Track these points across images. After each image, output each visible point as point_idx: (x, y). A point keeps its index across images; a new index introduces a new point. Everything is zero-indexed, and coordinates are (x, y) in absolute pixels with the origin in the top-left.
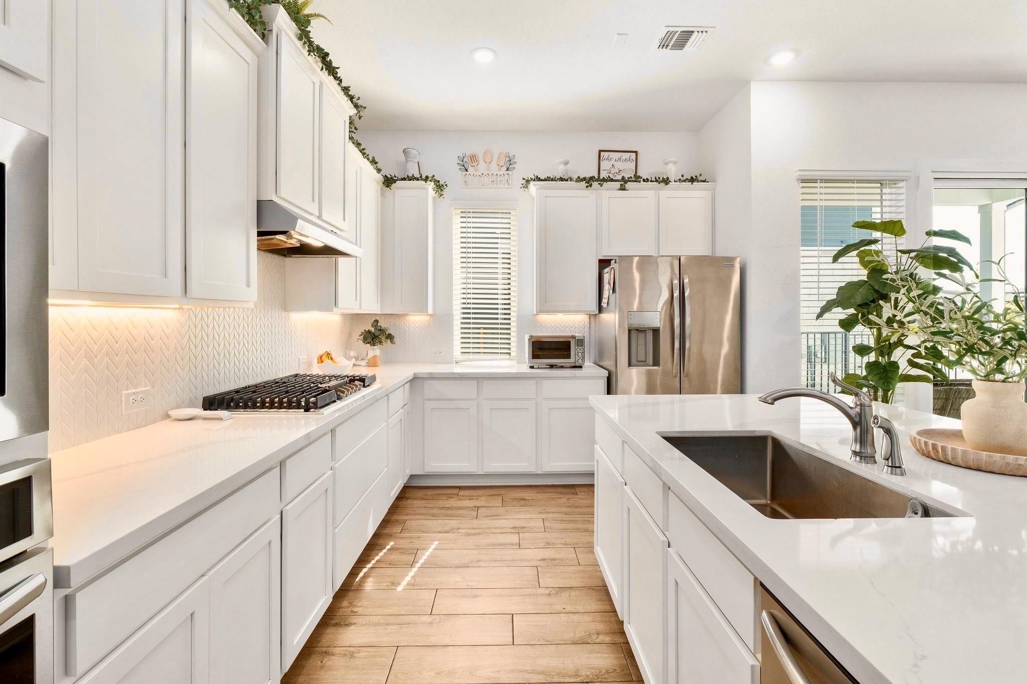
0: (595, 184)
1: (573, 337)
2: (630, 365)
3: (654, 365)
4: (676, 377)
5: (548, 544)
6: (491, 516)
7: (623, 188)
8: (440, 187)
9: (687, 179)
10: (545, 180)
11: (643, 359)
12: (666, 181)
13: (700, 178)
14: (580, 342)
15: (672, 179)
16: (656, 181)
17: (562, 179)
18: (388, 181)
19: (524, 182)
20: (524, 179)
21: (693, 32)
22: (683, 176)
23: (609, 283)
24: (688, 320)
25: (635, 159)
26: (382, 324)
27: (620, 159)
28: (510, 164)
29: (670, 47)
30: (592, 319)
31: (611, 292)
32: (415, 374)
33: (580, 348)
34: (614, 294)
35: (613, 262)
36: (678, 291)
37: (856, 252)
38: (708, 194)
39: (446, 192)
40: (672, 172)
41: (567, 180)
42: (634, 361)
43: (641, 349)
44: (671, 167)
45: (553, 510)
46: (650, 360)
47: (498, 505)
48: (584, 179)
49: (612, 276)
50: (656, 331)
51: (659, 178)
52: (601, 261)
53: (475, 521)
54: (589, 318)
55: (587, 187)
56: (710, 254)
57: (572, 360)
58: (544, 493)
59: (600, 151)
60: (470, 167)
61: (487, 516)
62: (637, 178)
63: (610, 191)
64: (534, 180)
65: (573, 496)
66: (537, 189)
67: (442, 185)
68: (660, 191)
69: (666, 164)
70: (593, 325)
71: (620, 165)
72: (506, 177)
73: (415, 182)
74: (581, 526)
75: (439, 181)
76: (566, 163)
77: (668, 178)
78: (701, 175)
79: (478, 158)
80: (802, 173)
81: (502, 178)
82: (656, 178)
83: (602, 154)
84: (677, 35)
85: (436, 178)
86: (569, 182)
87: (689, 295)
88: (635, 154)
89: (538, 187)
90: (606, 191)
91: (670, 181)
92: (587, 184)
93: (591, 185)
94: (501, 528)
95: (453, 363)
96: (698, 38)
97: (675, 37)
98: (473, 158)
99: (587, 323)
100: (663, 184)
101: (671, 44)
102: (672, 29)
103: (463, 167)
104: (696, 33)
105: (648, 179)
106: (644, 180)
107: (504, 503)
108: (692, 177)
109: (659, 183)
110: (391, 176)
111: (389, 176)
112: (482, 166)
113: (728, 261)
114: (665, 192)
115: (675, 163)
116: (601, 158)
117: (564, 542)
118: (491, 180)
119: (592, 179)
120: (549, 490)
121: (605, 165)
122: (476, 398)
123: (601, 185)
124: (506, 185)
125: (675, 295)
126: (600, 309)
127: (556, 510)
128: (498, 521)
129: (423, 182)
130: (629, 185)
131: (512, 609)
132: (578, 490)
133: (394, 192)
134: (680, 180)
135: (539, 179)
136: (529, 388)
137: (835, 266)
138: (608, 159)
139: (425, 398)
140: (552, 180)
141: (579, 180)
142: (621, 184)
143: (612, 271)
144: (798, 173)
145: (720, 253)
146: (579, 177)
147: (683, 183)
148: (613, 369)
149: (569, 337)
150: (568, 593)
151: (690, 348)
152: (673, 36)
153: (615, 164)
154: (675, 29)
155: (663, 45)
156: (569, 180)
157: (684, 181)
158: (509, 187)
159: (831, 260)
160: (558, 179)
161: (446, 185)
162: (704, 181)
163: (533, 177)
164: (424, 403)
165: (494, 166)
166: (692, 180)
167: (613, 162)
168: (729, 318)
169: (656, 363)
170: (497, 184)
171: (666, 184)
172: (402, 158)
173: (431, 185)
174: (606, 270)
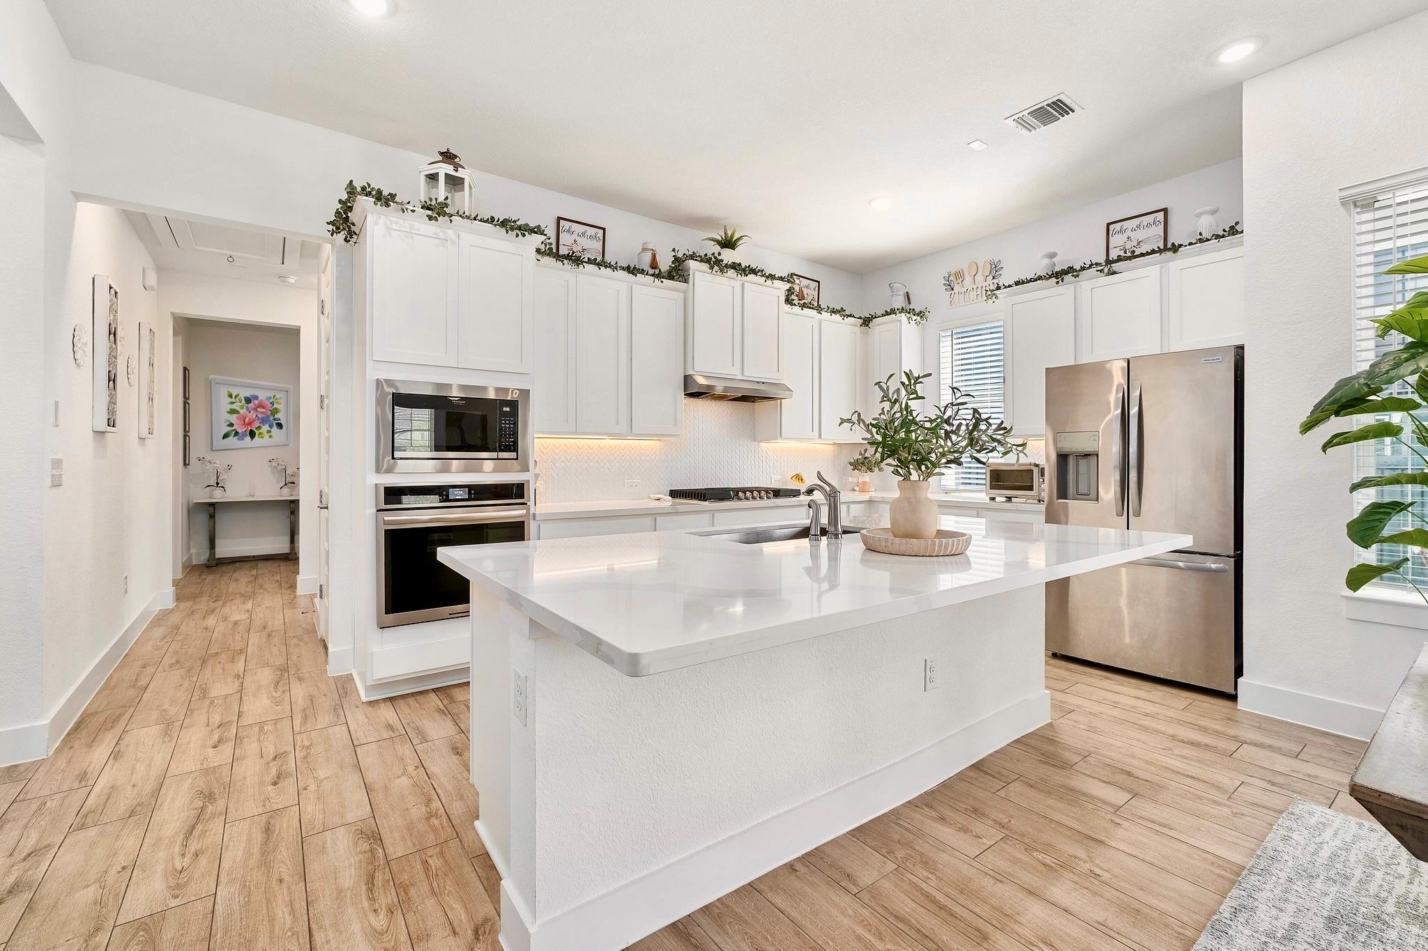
1: (1036, 465)
11: (1087, 491)
13: (1237, 229)
18: (868, 321)
19: (990, 293)
25: (1164, 217)
27: (1139, 226)
28: (995, 272)
36: (1121, 406)
40: (1206, 225)
43: (1083, 479)
57: (1035, 492)
59: (1109, 224)
60: (955, 284)
67: (922, 311)
68: (1169, 264)
71: (1139, 236)
73: (888, 316)
76: (1052, 256)
79: (964, 273)
80: (1344, 193)
83: (1112, 227)
88: (1163, 212)
89: (1004, 296)
97: (1032, 119)
98: (960, 275)
100: (1169, 253)
101: (1038, 123)
103: (949, 287)
109: (1163, 253)
110: (868, 315)
112: (968, 280)
113: (1210, 356)
116: (1111, 233)
118: (976, 294)
121: (1117, 240)
133: (874, 332)
138: (1121, 231)
144: (1340, 195)
149: (1031, 465)
153: (1132, 234)
155: (1032, 127)
165: (979, 279)
167: (1129, 233)
170: (982, 297)
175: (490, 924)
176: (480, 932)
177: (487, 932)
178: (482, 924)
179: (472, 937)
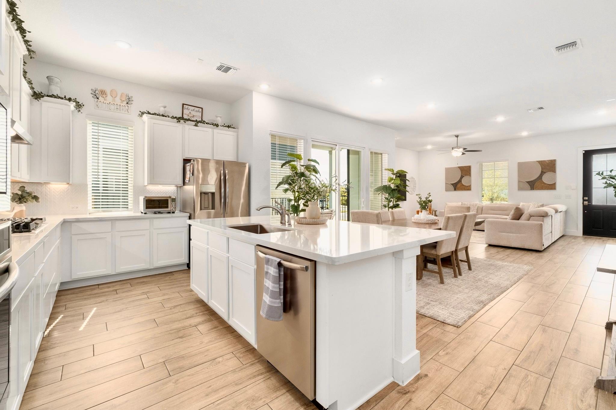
0: (182, 121)
1: (170, 197)
2: (201, 209)
3: (212, 209)
4: (222, 214)
5: (164, 294)
6: (127, 291)
7: (196, 125)
8: (79, 106)
9: (226, 126)
10: (153, 114)
11: (207, 207)
12: (217, 125)
13: (232, 127)
14: (174, 200)
15: (219, 125)
16: (212, 124)
17: (163, 116)
18: (37, 96)
19: (140, 113)
20: (140, 112)
21: (231, 68)
22: (224, 124)
23: (190, 171)
24: (227, 190)
25: (201, 111)
26: (28, 189)
27: (194, 110)
28: (129, 101)
29: (221, 70)
30: (179, 189)
31: (191, 175)
32: (64, 219)
33: (174, 203)
34: (193, 176)
35: (192, 161)
36: (223, 176)
37: (288, 164)
38: (235, 134)
39: (83, 110)
40: (219, 121)
41: (166, 117)
42: (203, 207)
43: (206, 202)
44: (219, 118)
45: (162, 282)
46: (211, 207)
47: (129, 287)
48: (176, 118)
49: (192, 167)
50: (213, 194)
51: (214, 123)
52: (184, 160)
53: (117, 295)
54: (177, 188)
55: (178, 122)
56: (235, 160)
57: (169, 209)
58: (155, 277)
59: (183, 104)
60: (100, 96)
61: (123, 292)
62: (202, 122)
63: (189, 126)
64: (147, 113)
65: (172, 276)
66: (148, 118)
67: (80, 105)
68: (214, 130)
69: (217, 117)
70: (179, 191)
71: (193, 113)
72: (127, 107)
73: (60, 100)
74: (179, 285)
75: (79, 103)
76: (165, 107)
77: (218, 124)
78: (232, 125)
79: (107, 93)
80: (271, 132)
81: (123, 108)
82: (212, 123)
83: (184, 106)
84: (225, 67)
85: (77, 100)
86: (167, 118)
87: (228, 178)
88: (201, 109)
89: (149, 117)
90: (187, 126)
91: (219, 126)
92: (177, 121)
93: (180, 121)
94: (135, 294)
95: (87, 214)
96: (232, 71)
97: (224, 68)
98: (103, 92)
99: (176, 191)
100: (215, 127)
101: (222, 70)
102: (223, 65)
103: (95, 96)
104: (232, 69)
105: (208, 123)
106: (206, 123)
107: (132, 285)
108: (228, 125)
109: (214, 126)
110: (39, 92)
111: (37, 92)
112: (109, 99)
113: (243, 165)
114: (216, 131)
115: (221, 117)
116: (184, 108)
117: (172, 292)
118: (116, 107)
119: (180, 118)
120: (157, 276)
121: (185, 111)
122: (110, 231)
123: (185, 122)
124: (126, 112)
125: (222, 178)
126: (184, 183)
127: (164, 282)
128: (132, 292)
129: (68, 102)
130: (199, 124)
131: (154, 317)
132: (174, 273)
133: (41, 103)
134: (223, 126)
135: (149, 113)
136: (145, 224)
137: (282, 169)
138: (187, 109)
139: (72, 234)
140: (158, 115)
141: (173, 117)
142: (196, 124)
143: (192, 165)
144: (270, 132)
145: (240, 160)
146: (173, 116)
147: (224, 127)
148: (192, 213)
149: (168, 197)
150: (180, 307)
151: (228, 202)
152: (223, 68)
153: (191, 112)
154: (224, 65)
155: (219, 69)
156: (167, 117)
157: (225, 127)
158: (128, 113)
159: (281, 167)
160: (161, 115)
161: (83, 105)
162: (234, 128)
163: (146, 112)
164: (71, 238)
165: (118, 100)
166: (229, 127)
167: (190, 111)
168: (244, 188)
169: (213, 208)
170: (120, 110)
171: (217, 127)
172: (46, 81)
173: (72, 105)
174: (187, 165)
175: (400, 391)
176: (405, 392)
177: (404, 390)
178: (402, 393)
179: (409, 394)
